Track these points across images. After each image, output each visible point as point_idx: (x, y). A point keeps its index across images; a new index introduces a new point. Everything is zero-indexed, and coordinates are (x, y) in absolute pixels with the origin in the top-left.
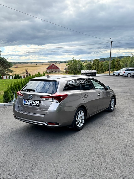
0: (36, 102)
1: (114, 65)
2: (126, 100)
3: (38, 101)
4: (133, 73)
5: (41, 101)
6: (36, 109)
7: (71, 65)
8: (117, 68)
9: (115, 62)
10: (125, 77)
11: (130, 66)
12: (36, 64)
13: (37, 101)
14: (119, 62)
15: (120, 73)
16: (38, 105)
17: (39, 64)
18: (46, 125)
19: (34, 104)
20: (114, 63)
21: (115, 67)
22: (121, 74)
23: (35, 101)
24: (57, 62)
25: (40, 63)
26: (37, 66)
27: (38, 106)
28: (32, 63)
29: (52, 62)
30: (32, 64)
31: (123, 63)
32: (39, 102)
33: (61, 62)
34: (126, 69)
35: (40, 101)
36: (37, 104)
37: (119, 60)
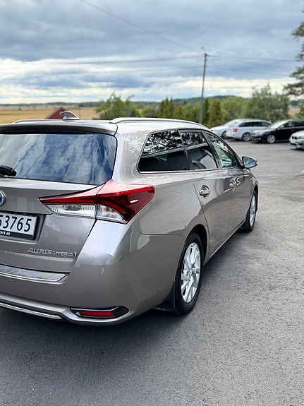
0: (24, 222)
1: (207, 115)
2: (268, 195)
3: (33, 215)
4: (256, 132)
5: (45, 215)
6: (24, 249)
7: (109, 112)
8: (214, 120)
9: (210, 107)
10: (237, 140)
11: (249, 116)
12: (20, 109)
13: (26, 218)
14: (218, 107)
15: (225, 132)
16: (31, 232)
17: (26, 108)
18: (73, 317)
19: (15, 230)
20: (207, 109)
21: (210, 118)
22: (228, 134)
23: (19, 217)
24: (71, 104)
25: (28, 105)
26: (20, 112)
27: (34, 237)
28: (8, 105)
29: (58, 103)
30: (8, 108)
31: (226, 109)
32: (34, 219)
33: (81, 105)
34: (239, 121)
35: (40, 218)
36: (26, 227)
37: (219, 103)
